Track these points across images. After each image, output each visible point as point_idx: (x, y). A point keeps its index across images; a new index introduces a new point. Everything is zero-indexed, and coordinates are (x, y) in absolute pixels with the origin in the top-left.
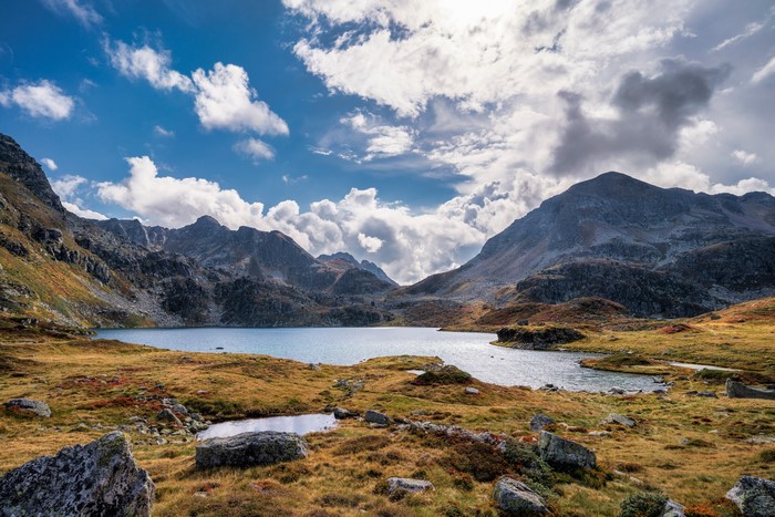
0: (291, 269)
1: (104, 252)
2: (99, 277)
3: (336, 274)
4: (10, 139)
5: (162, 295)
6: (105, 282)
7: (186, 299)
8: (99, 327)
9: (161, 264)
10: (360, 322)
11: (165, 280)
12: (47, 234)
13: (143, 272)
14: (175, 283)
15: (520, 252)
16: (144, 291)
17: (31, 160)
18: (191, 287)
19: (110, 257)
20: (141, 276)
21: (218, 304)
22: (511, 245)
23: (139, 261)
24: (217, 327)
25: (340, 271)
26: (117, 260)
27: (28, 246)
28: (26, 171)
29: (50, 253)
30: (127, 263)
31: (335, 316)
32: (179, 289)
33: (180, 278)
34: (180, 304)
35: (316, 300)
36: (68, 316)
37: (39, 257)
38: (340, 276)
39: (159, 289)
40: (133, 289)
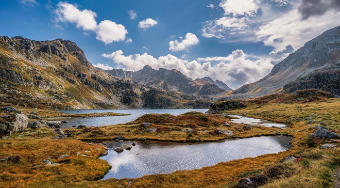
0: (180, 85)
1: (101, 81)
2: (98, 90)
3: (200, 86)
4: (74, 43)
5: (121, 97)
6: (100, 92)
7: (130, 98)
8: (94, 108)
9: (122, 85)
10: (201, 107)
11: (123, 91)
12: (82, 75)
13: (115, 88)
14: (127, 92)
15: (292, 70)
16: (115, 95)
17: (80, 50)
18: (133, 94)
19: (103, 83)
20: (114, 90)
21: (142, 100)
22: (288, 67)
23: (114, 84)
24: (141, 109)
25: (202, 85)
26: (105, 84)
27: (76, 80)
28: (78, 54)
29: (82, 82)
30: (109, 85)
31: (190, 104)
32: (128, 94)
33: (129, 90)
34: (127, 100)
35: (184, 97)
36: (83, 105)
37: (78, 84)
38: (201, 87)
39: (120, 95)
40: (110, 95)
